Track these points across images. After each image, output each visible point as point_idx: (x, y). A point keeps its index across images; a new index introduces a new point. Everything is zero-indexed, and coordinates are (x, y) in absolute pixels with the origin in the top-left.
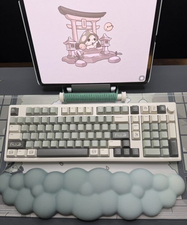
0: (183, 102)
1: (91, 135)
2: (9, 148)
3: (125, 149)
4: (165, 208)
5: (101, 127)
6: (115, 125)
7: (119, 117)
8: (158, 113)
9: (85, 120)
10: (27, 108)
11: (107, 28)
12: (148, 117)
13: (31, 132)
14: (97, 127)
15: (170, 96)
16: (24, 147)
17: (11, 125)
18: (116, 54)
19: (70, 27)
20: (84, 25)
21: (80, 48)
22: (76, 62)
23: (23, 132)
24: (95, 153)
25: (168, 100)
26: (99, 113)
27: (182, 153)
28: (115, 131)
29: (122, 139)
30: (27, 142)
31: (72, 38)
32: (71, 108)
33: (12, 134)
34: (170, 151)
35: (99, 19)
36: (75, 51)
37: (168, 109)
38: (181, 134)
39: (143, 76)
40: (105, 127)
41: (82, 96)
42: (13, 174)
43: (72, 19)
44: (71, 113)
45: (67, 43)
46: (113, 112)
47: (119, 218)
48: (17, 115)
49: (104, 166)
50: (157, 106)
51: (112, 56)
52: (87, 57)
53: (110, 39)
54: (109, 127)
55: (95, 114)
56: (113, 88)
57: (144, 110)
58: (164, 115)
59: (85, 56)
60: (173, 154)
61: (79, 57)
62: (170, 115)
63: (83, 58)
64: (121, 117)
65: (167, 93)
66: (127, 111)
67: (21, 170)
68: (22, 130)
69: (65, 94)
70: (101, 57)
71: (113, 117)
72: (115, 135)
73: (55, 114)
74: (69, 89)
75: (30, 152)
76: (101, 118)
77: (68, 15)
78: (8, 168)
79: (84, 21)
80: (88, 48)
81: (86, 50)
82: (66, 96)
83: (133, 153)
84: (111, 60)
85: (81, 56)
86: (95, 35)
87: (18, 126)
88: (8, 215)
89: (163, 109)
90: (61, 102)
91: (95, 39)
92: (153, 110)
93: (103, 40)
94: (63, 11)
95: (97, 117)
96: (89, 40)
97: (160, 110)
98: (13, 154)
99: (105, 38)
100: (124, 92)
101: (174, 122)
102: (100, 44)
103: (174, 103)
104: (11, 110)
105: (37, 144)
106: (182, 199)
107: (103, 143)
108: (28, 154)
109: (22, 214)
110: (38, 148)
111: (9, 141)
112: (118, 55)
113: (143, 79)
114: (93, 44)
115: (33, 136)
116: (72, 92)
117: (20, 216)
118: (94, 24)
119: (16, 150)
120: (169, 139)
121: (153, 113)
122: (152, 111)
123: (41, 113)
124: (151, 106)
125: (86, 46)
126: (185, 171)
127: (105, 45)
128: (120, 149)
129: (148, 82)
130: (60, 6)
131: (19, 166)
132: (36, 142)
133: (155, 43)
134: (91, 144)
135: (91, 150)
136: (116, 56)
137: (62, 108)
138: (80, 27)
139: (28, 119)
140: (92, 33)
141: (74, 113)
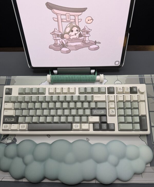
0: (152, 83)
1: (74, 112)
2: (4, 123)
3: (102, 124)
4: (136, 174)
5: (82, 105)
6: (94, 103)
7: (98, 97)
8: (131, 93)
9: (68, 99)
10: (19, 88)
11: (88, 21)
12: (123, 96)
13: (22, 109)
14: (79, 105)
15: (141, 77)
16: (16, 122)
17: (5, 103)
18: (96, 43)
19: (56, 20)
20: (68, 18)
21: (64, 38)
22: (61, 49)
23: (16, 109)
24: (77, 127)
25: (139, 82)
26: (80, 93)
27: (151, 127)
28: (94, 109)
29: (101, 116)
30: (20, 118)
31: (58, 30)
32: (57, 89)
33: (6, 111)
34: (141, 126)
35: (81, 13)
36: (61, 40)
37: (139, 90)
38: (150, 111)
39: (118, 61)
40: (86, 105)
41: (67, 77)
42: (8, 144)
43: (58, 13)
44: (57, 93)
45: (53, 33)
46: (92, 92)
47: (97, 182)
48: (11, 94)
49: (85, 138)
50: (130, 87)
51: (92, 44)
52: (71, 45)
53: (90, 30)
54: (89, 105)
55: (77, 94)
56: (93, 71)
57: (119, 91)
58: (136, 95)
59: (69, 44)
60: (143, 128)
61: (63, 46)
62: (141, 95)
63: (67, 46)
65: (138, 75)
66: (104, 91)
67: (14, 141)
68: (15, 107)
69: (52, 76)
70: (83, 45)
71: (92, 96)
72: (95, 112)
73: (43, 93)
74: (55, 72)
75: (22, 126)
76: (82, 97)
77: (54, 10)
78: (3, 139)
79: (68, 15)
80: (71, 37)
81: (70, 39)
82: (53, 78)
83: (109, 127)
84: (91, 48)
85: (66, 44)
86: (78, 27)
87: (12, 104)
88: (3, 180)
89: (135, 90)
90: (48, 82)
91: (77, 31)
92: (127, 90)
93: (85, 31)
94: (50, 6)
95: (79, 96)
96: (72, 31)
97: (133, 91)
98: (7, 128)
99: (86, 30)
100: (102, 74)
101: (144, 101)
102: (82, 34)
103: (144, 85)
104: (6, 90)
105: (28, 119)
106: (151, 166)
107: (84, 119)
108: (20, 128)
109: (15, 179)
110: (29, 123)
111: (4, 117)
112: (97, 44)
113: (118, 64)
114: (75, 34)
115: (25, 112)
116: (58, 74)
117: (14, 181)
118: (77, 18)
119: (10, 124)
120: (140, 116)
121: (127, 93)
122: (126, 92)
123: (31, 92)
124: (125, 87)
125: (70, 36)
126: (153, 142)
127: (86, 35)
128: (98, 124)
129: (122, 66)
130: (47, 3)
131: (13, 138)
132: (27, 118)
133: (129, 34)
134: (74, 119)
135: (74, 125)
136: (95, 45)
137: (49, 88)
138: (65, 20)
139: (20, 98)
140: (75, 25)
141: (60, 93)
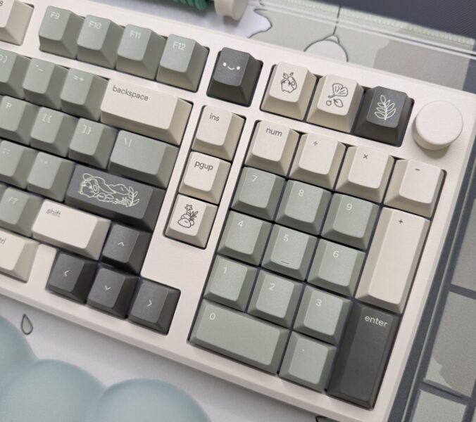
3: (102, 273)
6: (101, 128)
7: (131, 94)
8: (353, 133)
28: (87, 161)
49: (9, 311)
62: (416, 162)
64: (138, 96)
71: (100, 78)
72: (83, 185)
83: (134, 305)
92: (328, 103)
120: (357, 296)
121: (326, 121)
124: (324, 79)
128: (80, 265)
